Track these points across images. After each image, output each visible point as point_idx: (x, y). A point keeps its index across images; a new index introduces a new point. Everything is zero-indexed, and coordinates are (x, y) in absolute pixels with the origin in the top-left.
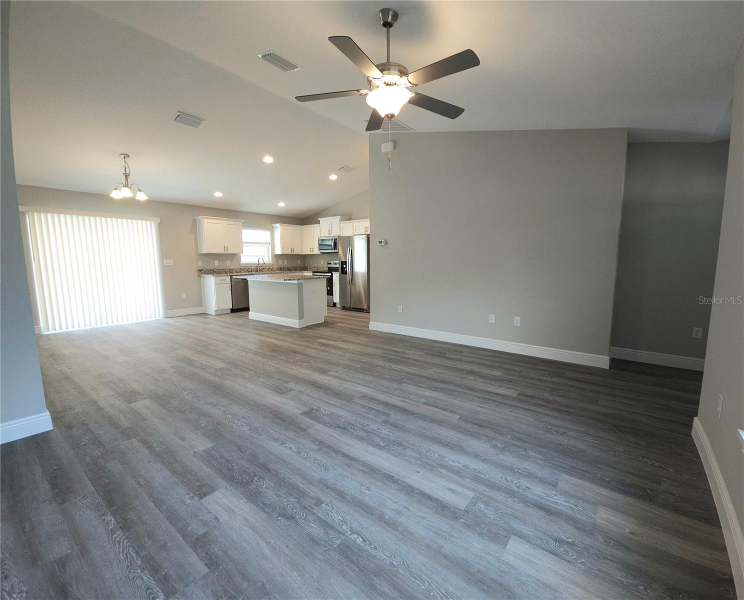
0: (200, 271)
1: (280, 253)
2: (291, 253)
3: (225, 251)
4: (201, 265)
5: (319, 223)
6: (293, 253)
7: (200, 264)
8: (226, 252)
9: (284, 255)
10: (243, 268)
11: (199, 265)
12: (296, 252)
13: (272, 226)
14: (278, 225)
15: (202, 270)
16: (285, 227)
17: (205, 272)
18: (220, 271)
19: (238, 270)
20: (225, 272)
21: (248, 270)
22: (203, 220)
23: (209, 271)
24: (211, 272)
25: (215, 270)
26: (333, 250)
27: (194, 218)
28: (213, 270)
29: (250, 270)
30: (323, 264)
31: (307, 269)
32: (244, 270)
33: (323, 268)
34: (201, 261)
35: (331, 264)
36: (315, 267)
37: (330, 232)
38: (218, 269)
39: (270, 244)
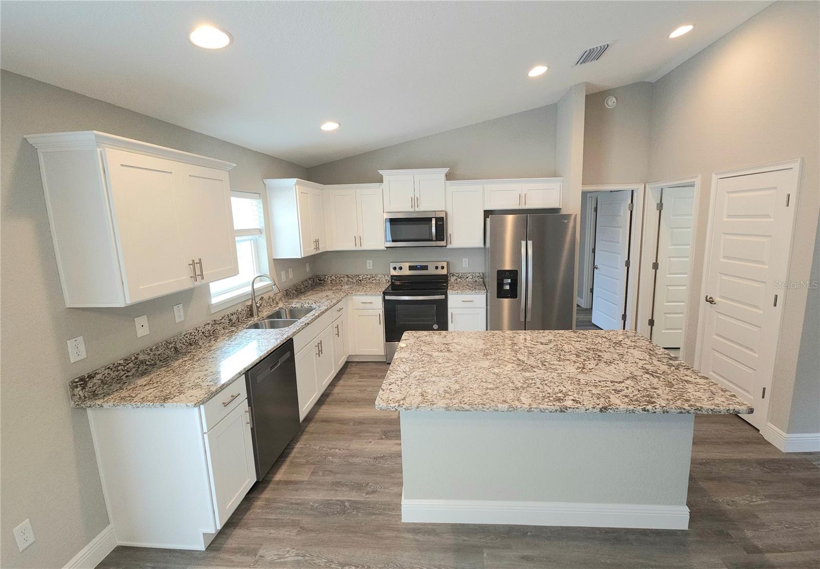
0: (83, 382)
1: (298, 256)
2: (314, 253)
4: (83, 356)
5: (381, 182)
6: (318, 252)
7: (78, 352)
10: (218, 317)
13: (265, 184)
15: (91, 377)
17: (103, 382)
18: (159, 352)
19: (209, 328)
20: (176, 348)
21: (230, 320)
22: (99, 150)
23: (119, 368)
24: (128, 372)
25: (141, 357)
26: (432, 240)
27: (25, 139)
28: (136, 358)
29: (234, 318)
30: (371, 268)
31: (322, 282)
32: (223, 321)
33: (373, 279)
34: (80, 339)
35: (401, 268)
36: (347, 276)
37: (415, 201)
38: (151, 350)
39: (264, 234)
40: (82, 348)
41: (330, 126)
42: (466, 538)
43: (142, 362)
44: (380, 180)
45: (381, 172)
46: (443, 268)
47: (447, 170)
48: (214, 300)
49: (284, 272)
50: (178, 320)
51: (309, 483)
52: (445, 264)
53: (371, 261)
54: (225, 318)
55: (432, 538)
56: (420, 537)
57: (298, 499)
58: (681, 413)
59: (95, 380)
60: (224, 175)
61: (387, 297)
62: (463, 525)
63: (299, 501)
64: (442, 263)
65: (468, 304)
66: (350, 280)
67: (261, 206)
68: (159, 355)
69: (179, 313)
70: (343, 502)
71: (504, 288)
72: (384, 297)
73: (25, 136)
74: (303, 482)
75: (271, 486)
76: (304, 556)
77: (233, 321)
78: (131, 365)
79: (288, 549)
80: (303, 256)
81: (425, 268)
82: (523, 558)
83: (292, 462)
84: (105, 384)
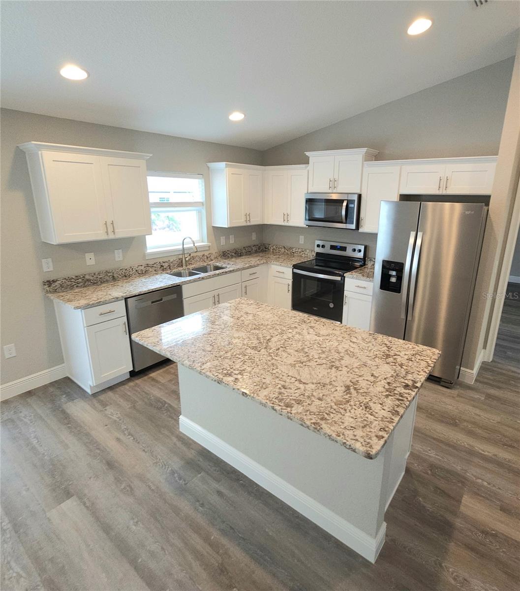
0: (49, 283)
1: (226, 226)
2: (244, 224)
3: (107, 232)
4: (51, 269)
5: (307, 163)
6: (248, 224)
7: (48, 266)
8: (111, 236)
9: (233, 228)
10: (151, 263)
11: (45, 269)
12: (255, 221)
13: (208, 167)
14: (222, 165)
15: (54, 281)
16: (237, 171)
17: (61, 286)
18: (100, 277)
19: (142, 268)
20: (113, 277)
21: (162, 266)
22: (40, 152)
23: (72, 280)
24: (78, 284)
25: (87, 277)
26: (342, 222)
27: (18, 147)
28: (84, 277)
29: (166, 265)
30: (303, 243)
31: (267, 250)
32: (155, 265)
33: (303, 253)
34: (50, 260)
35: (323, 246)
36: (284, 247)
37: (333, 183)
38: (94, 274)
39: (205, 206)
40: (51, 264)
41: (237, 116)
42: (201, 460)
43: (88, 280)
44: (306, 161)
45: (307, 154)
46: (360, 251)
47: (366, 150)
48: (149, 251)
49: (224, 237)
50: (117, 259)
51: (163, 385)
52: (362, 248)
53: (303, 237)
54: (157, 264)
55: (184, 449)
56: (179, 444)
57: (148, 391)
58: (302, 425)
59: (56, 284)
60: (143, 163)
61: (296, 271)
62: (209, 452)
63: (148, 392)
64: (359, 246)
65: (362, 290)
66: (286, 251)
67: (204, 184)
68: (101, 278)
69: (118, 255)
70: (165, 403)
71: (391, 280)
72: (293, 270)
73: (18, 145)
74: (160, 382)
75: (146, 378)
76: (120, 420)
77: (165, 267)
78: (80, 280)
79: (118, 413)
80: (229, 226)
81: (344, 249)
82: (218, 492)
83: (167, 370)
84: (63, 287)
